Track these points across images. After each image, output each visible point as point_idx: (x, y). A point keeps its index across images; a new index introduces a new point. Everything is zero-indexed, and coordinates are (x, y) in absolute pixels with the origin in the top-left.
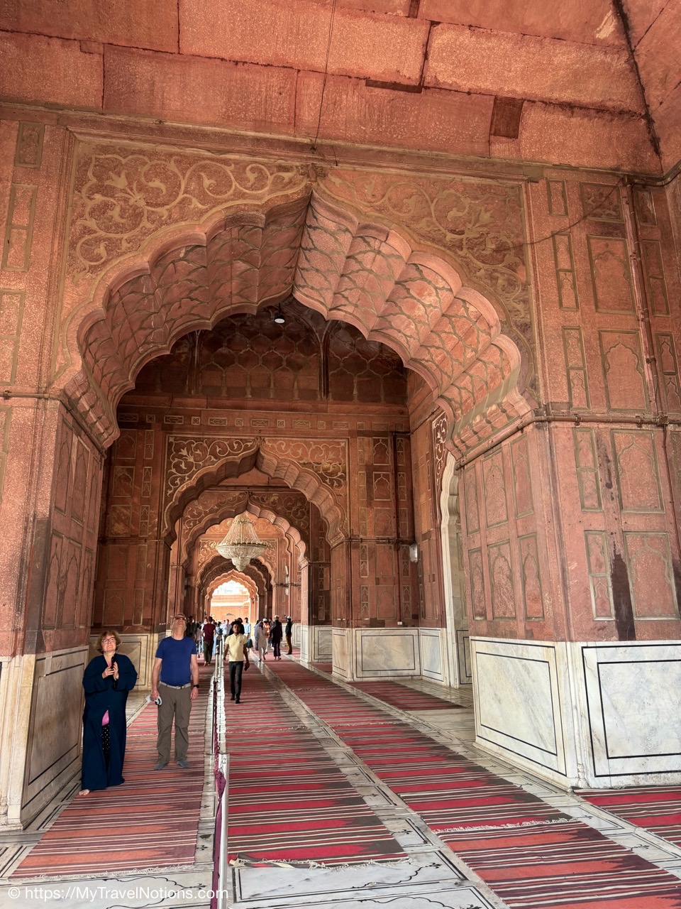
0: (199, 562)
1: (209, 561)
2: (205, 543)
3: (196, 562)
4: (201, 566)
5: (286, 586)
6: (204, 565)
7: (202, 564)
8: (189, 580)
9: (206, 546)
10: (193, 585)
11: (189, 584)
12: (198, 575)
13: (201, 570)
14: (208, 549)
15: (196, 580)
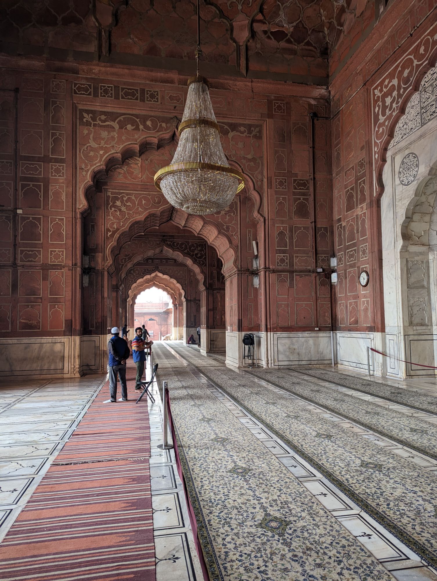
0: (108, 230)
1: (125, 228)
2: (117, 199)
3: (102, 228)
4: (112, 236)
5: (255, 273)
6: (117, 236)
7: (114, 233)
8: (93, 258)
9: (118, 203)
10: (100, 267)
11: (93, 265)
12: (108, 251)
13: (112, 243)
14: (123, 209)
15: (104, 259)
